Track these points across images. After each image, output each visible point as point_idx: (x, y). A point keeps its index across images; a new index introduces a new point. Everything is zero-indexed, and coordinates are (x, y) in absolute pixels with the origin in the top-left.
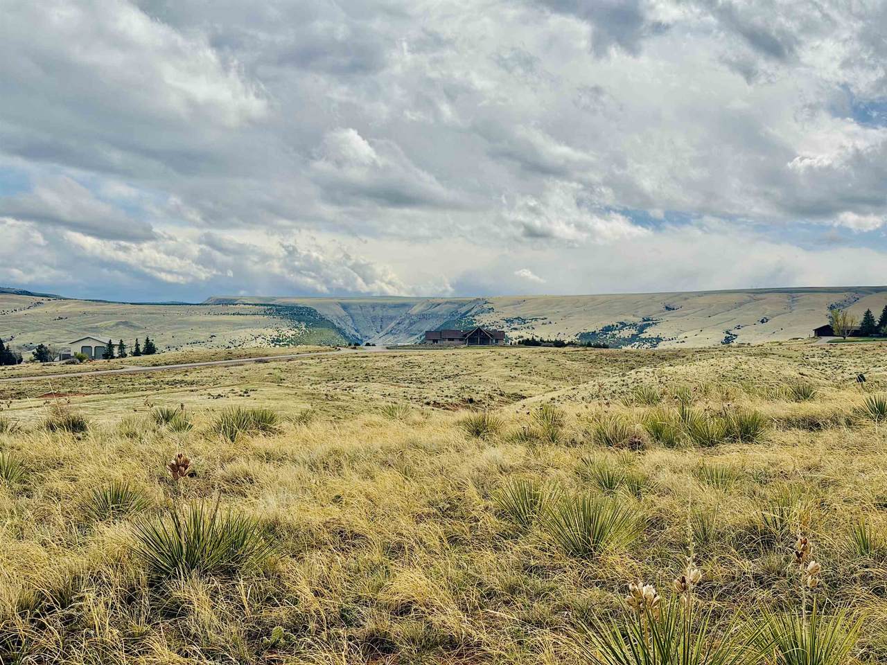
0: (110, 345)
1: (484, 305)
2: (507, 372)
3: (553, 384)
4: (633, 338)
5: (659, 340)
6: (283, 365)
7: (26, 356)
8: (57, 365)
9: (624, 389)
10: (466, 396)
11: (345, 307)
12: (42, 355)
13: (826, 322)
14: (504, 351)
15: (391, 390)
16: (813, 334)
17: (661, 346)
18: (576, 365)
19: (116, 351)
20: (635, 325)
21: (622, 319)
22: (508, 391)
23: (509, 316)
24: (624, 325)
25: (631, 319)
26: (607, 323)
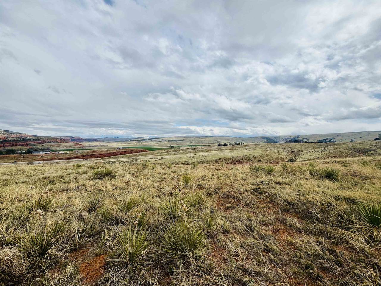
0: (238, 143)
1: (299, 136)
2: (301, 147)
3: (310, 149)
4: (330, 141)
5: (335, 141)
6: (262, 146)
7: (228, 145)
8: (231, 146)
9: (325, 150)
10: (292, 151)
11: (275, 137)
12: (230, 145)
13: (378, 137)
14: (301, 144)
15: (279, 150)
16: (374, 140)
17: (336, 142)
18: (315, 146)
19: (239, 144)
20: (330, 139)
21: (327, 138)
22: (300, 150)
23: (304, 138)
24: (328, 139)
25: (329, 138)
26: (324, 139)
